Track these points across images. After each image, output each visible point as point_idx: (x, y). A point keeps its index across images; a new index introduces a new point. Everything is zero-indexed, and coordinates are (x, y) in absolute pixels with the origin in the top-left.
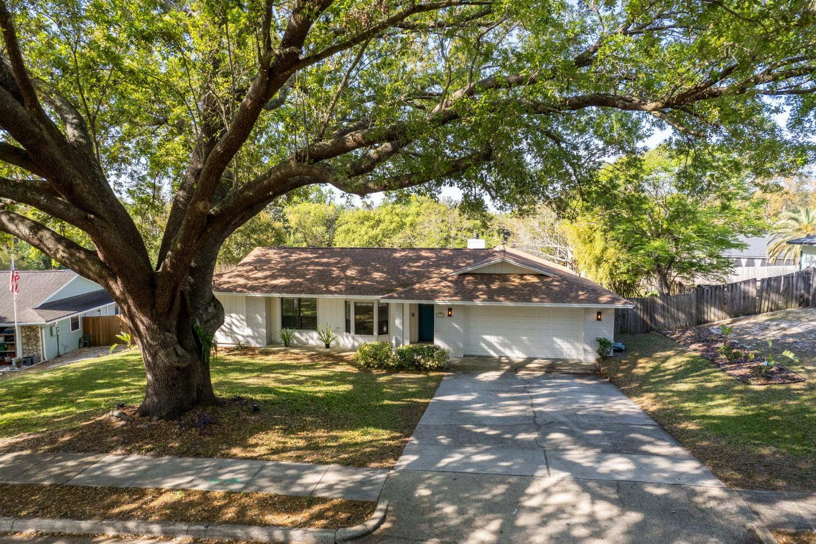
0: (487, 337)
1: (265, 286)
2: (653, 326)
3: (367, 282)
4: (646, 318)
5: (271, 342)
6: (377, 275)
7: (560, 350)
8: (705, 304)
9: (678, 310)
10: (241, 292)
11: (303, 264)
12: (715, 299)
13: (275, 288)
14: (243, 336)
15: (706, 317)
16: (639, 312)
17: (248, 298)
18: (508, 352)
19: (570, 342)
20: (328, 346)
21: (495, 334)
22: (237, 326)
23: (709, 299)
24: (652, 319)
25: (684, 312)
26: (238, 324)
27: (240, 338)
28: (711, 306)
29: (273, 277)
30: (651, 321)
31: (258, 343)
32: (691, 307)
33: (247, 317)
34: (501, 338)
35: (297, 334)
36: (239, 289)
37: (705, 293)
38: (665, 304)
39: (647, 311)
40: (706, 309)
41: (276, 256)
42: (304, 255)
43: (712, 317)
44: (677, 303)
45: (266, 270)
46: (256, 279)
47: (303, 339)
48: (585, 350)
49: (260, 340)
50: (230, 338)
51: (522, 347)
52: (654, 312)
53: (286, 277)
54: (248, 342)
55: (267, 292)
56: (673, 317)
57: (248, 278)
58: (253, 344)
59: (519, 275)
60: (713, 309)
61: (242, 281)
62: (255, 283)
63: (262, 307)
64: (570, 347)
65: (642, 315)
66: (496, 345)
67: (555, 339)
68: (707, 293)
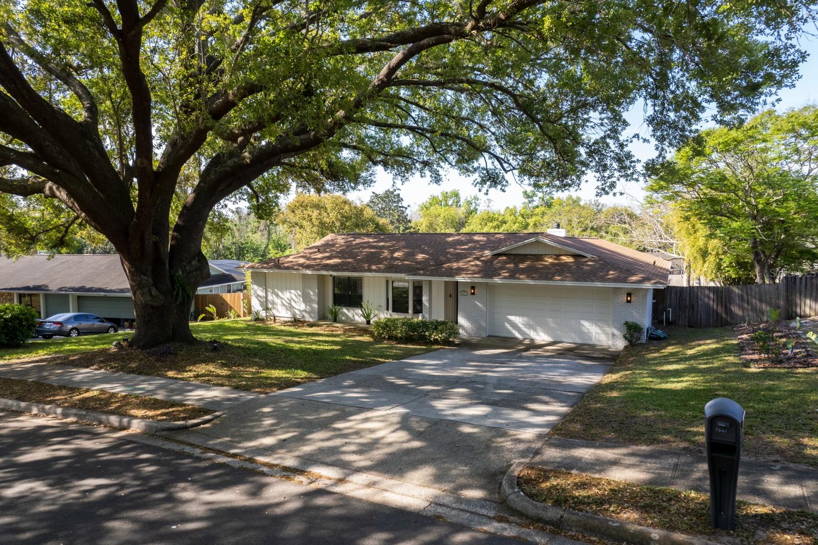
0: (512, 318)
1: (318, 265)
2: (729, 319)
3: (406, 262)
4: (720, 310)
5: (322, 317)
6: (420, 257)
7: (587, 335)
8: (798, 295)
9: (761, 301)
10: (296, 269)
11: (361, 247)
12: (812, 289)
13: (327, 267)
14: (299, 310)
15: (798, 311)
16: (711, 303)
17: (304, 276)
18: (533, 334)
19: (599, 326)
20: (368, 322)
21: (519, 315)
22: (295, 301)
23: (803, 290)
24: (728, 311)
25: (769, 304)
26: (296, 300)
27: (298, 312)
28: (806, 297)
29: (329, 258)
30: (726, 313)
31: (311, 317)
32: (778, 298)
33: (303, 294)
34: (525, 319)
35: (345, 310)
36: (296, 267)
37: (798, 282)
38: (745, 295)
39: (722, 302)
40: (798, 301)
41: (342, 241)
42: (366, 240)
43: (808, 311)
44: (760, 293)
45: (327, 252)
46: (315, 259)
47: (350, 315)
48: (613, 335)
49: (313, 315)
50: (289, 312)
51: (548, 331)
52: (730, 303)
53: (340, 258)
54: (303, 316)
55: (317, 270)
56: (754, 309)
57: (308, 259)
58: (308, 318)
59: (555, 255)
60: (808, 301)
61: (302, 261)
62: (312, 263)
63: (315, 284)
64: (599, 331)
65: (715, 306)
66: (521, 326)
67: (583, 322)
68: (801, 282)
